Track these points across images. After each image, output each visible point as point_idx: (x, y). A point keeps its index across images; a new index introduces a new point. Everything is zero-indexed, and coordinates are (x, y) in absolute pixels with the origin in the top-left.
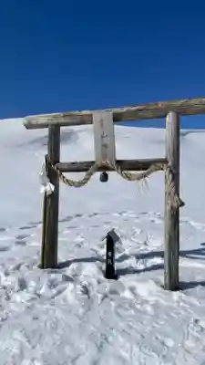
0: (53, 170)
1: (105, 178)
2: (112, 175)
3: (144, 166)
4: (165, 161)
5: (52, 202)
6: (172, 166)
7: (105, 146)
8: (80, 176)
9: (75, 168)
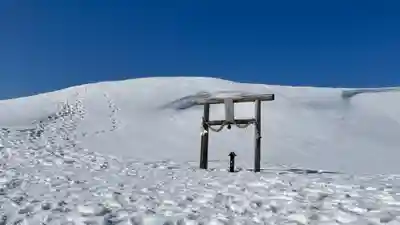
0: (206, 124)
1: (229, 127)
2: (232, 126)
3: (245, 122)
4: (254, 120)
5: (205, 139)
6: (257, 122)
7: (230, 112)
8: (219, 127)
9: (216, 123)
